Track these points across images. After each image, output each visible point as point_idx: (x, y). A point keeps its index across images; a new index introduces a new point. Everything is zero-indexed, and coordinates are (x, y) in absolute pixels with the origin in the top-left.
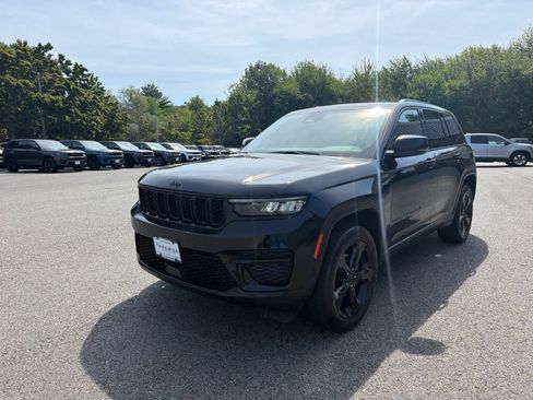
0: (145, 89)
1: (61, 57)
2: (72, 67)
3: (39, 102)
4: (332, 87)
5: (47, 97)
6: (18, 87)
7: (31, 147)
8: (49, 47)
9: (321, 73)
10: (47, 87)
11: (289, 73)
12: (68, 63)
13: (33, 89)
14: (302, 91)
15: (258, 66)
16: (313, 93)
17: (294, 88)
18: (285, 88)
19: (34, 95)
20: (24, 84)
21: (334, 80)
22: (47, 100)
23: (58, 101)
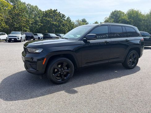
1: (59, 12)
2: (61, 15)
3: (53, 24)
4: (141, 17)
5: (55, 23)
6: (49, 21)
8: (57, 10)
9: (137, 13)
10: (55, 20)
11: (125, 13)
12: (61, 14)
13: (52, 21)
14: (129, 19)
15: (115, 11)
16: (133, 19)
17: (126, 18)
18: (123, 18)
19: (52, 22)
20: (50, 20)
21: (141, 15)
22: (55, 24)
23: (57, 24)
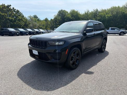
0: (34, 16)
1: (13, 8)
2: (16, 11)
3: (8, 19)
5: (10, 18)
6: (3, 15)
7: (6, 30)
8: (10, 6)
9: (77, 12)
10: (10, 16)
11: (69, 12)
12: (15, 10)
14: (72, 17)
15: (61, 11)
16: (75, 17)
17: (70, 16)
18: (68, 16)
19: (7, 17)
20: (5, 14)
21: (80, 14)
22: (10, 19)
23: (13, 19)
